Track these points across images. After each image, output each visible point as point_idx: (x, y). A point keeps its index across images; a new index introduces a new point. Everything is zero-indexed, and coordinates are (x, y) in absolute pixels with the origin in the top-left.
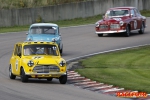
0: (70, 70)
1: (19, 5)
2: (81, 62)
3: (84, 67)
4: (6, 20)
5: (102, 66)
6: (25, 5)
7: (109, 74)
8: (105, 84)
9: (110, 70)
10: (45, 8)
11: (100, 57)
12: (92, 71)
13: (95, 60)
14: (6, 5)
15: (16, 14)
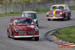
0: (51, 35)
1: (26, 2)
2: (57, 31)
3: (59, 33)
4: (19, 9)
5: (68, 33)
6: (29, 2)
7: (72, 37)
8: (70, 42)
9: (72, 35)
10: (39, 3)
11: (67, 28)
12: (63, 35)
13: (64, 30)
14: (19, 2)
15: (24, 6)
